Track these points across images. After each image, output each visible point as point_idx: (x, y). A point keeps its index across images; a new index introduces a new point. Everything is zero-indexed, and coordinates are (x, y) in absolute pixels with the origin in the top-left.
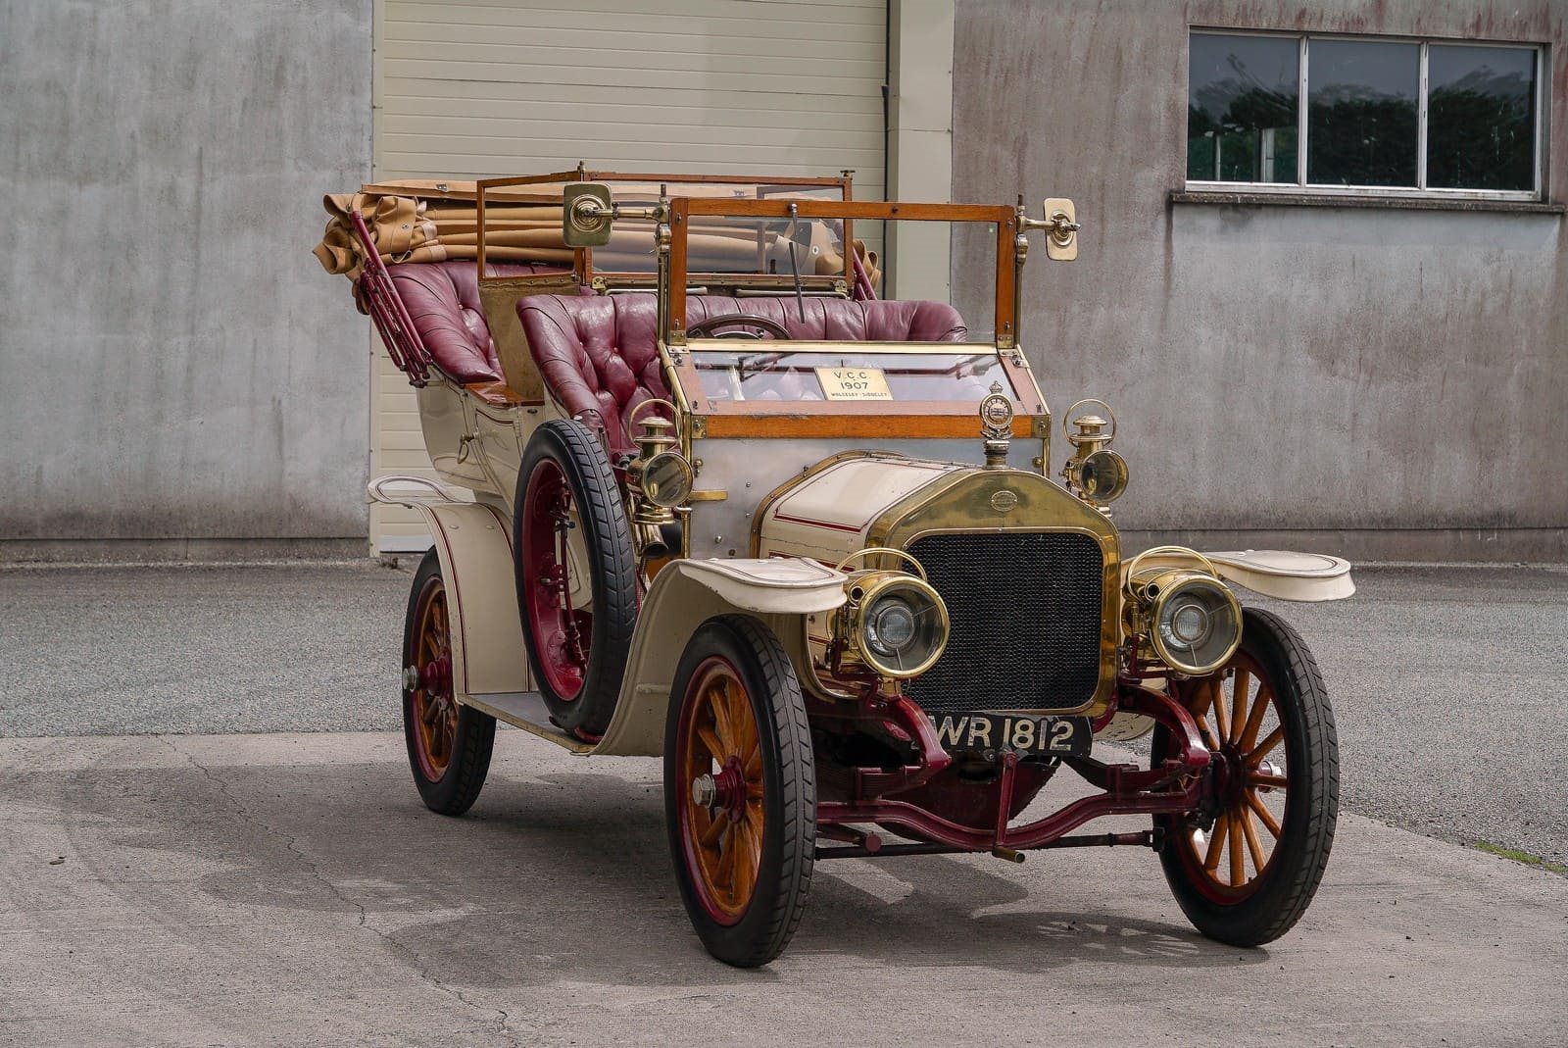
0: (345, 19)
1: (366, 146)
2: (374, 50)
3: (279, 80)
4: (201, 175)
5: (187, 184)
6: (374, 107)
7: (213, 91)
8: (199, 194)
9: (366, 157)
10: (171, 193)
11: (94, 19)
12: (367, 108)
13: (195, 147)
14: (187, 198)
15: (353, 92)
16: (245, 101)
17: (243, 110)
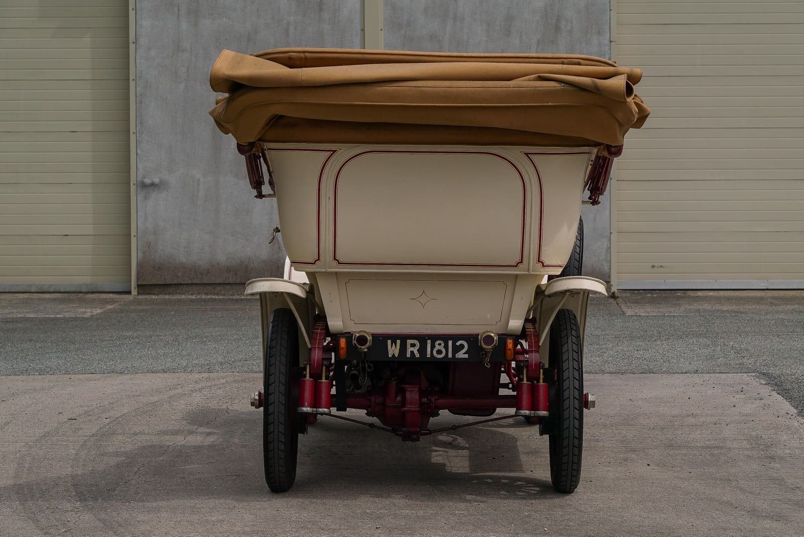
2: (611, 10)
3: (557, 29)
6: (611, 41)
7: (521, 36)
12: (607, 42)
15: (599, 33)
16: (538, 42)
17: (538, 46)
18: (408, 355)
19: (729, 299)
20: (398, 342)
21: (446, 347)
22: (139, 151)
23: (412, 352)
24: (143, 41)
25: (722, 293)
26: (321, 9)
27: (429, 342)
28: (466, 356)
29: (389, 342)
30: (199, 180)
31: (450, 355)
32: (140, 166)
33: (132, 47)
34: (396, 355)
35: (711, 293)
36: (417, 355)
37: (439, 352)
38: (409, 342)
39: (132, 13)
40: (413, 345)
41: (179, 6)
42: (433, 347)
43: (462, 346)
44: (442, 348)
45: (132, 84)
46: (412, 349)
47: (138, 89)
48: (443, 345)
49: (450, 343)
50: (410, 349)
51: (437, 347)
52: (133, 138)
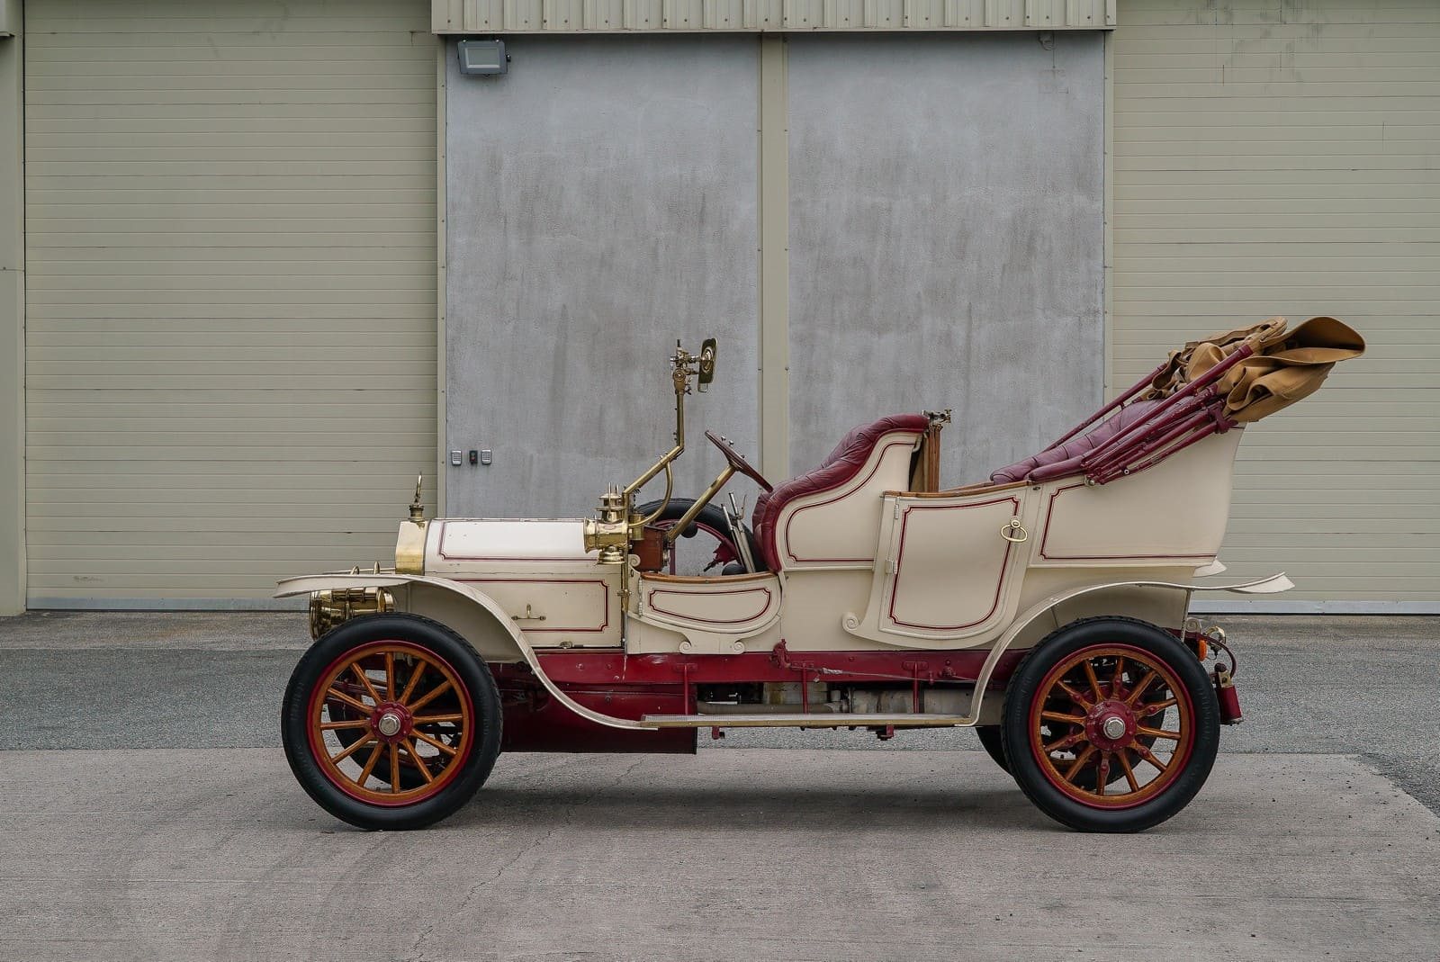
0: (1080, 200)
1: (1100, 298)
2: (1105, 223)
3: (1030, 249)
4: (970, 323)
5: (959, 331)
6: (1105, 267)
7: (979, 260)
8: (969, 337)
9: (1099, 306)
10: (947, 339)
11: (890, 210)
12: (1101, 269)
13: (966, 303)
14: (960, 342)
15: (1089, 256)
16: (1004, 266)
17: (1003, 273)
19: (1273, 628)
22: (450, 418)
24: (456, 265)
25: (1260, 619)
26: (702, 221)
30: (532, 457)
32: (451, 438)
33: (441, 272)
35: (1245, 619)
39: (441, 227)
41: (505, 217)
45: (441, 323)
47: (449, 331)
52: (441, 397)
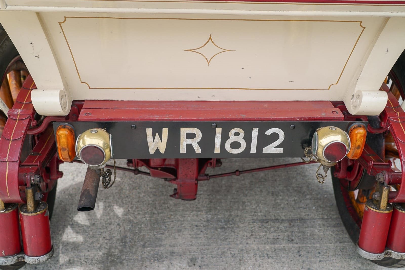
18: (183, 150)
20: (165, 131)
21: (248, 139)
23: (189, 147)
27: (219, 131)
28: (281, 150)
29: (149, 131)
31: (253, 150)
34: (162, 151)
36: (198, 150)
37: (236, 145)
38: (184, 131)
40: (191, 136)
42: (225, 138)
43: (275, 137)
44: (240, 139)
46: (189, 141)
48: (242, 134)
49: (255, 132)
50: (184, 142)
51: (233, 138)
